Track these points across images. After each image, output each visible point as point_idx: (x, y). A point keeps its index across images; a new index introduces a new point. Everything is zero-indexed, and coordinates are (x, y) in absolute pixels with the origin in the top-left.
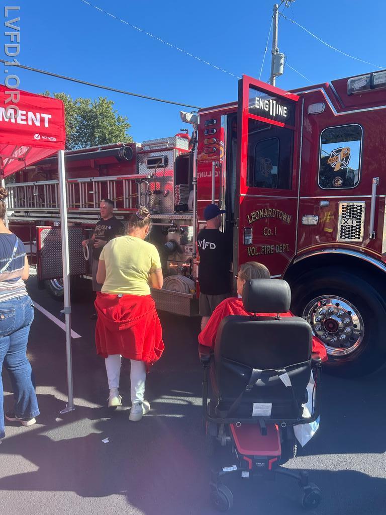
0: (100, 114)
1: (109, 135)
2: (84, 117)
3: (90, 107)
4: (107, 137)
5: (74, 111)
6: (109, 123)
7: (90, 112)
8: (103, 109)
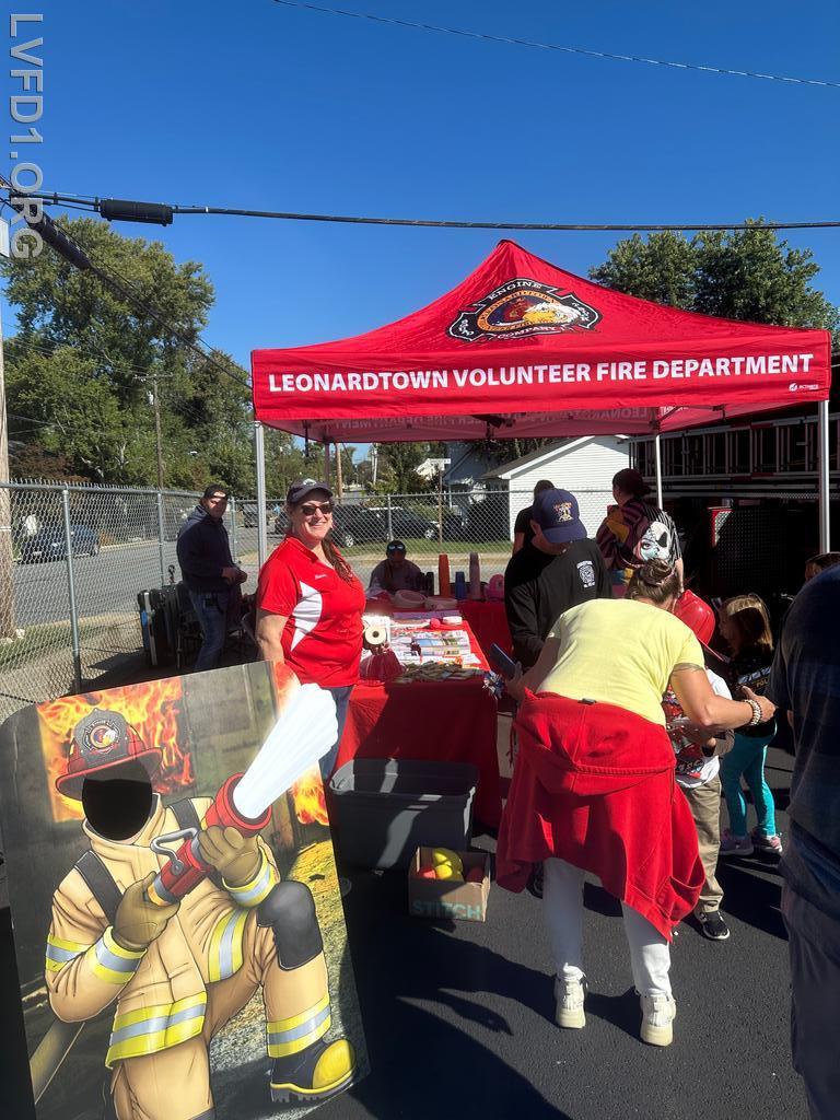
0: (748, 257)
1: (765, 298)
2: (709, 270)
3: (724, 246)
4: (763, 302)
5: (689, 261)
6: (768, 271)
7: (723, 256)
8: (754, 244)
